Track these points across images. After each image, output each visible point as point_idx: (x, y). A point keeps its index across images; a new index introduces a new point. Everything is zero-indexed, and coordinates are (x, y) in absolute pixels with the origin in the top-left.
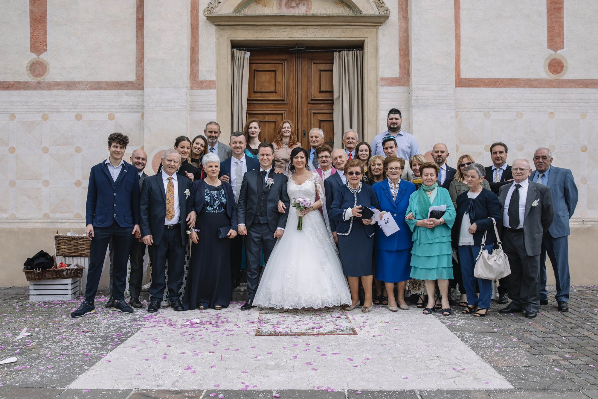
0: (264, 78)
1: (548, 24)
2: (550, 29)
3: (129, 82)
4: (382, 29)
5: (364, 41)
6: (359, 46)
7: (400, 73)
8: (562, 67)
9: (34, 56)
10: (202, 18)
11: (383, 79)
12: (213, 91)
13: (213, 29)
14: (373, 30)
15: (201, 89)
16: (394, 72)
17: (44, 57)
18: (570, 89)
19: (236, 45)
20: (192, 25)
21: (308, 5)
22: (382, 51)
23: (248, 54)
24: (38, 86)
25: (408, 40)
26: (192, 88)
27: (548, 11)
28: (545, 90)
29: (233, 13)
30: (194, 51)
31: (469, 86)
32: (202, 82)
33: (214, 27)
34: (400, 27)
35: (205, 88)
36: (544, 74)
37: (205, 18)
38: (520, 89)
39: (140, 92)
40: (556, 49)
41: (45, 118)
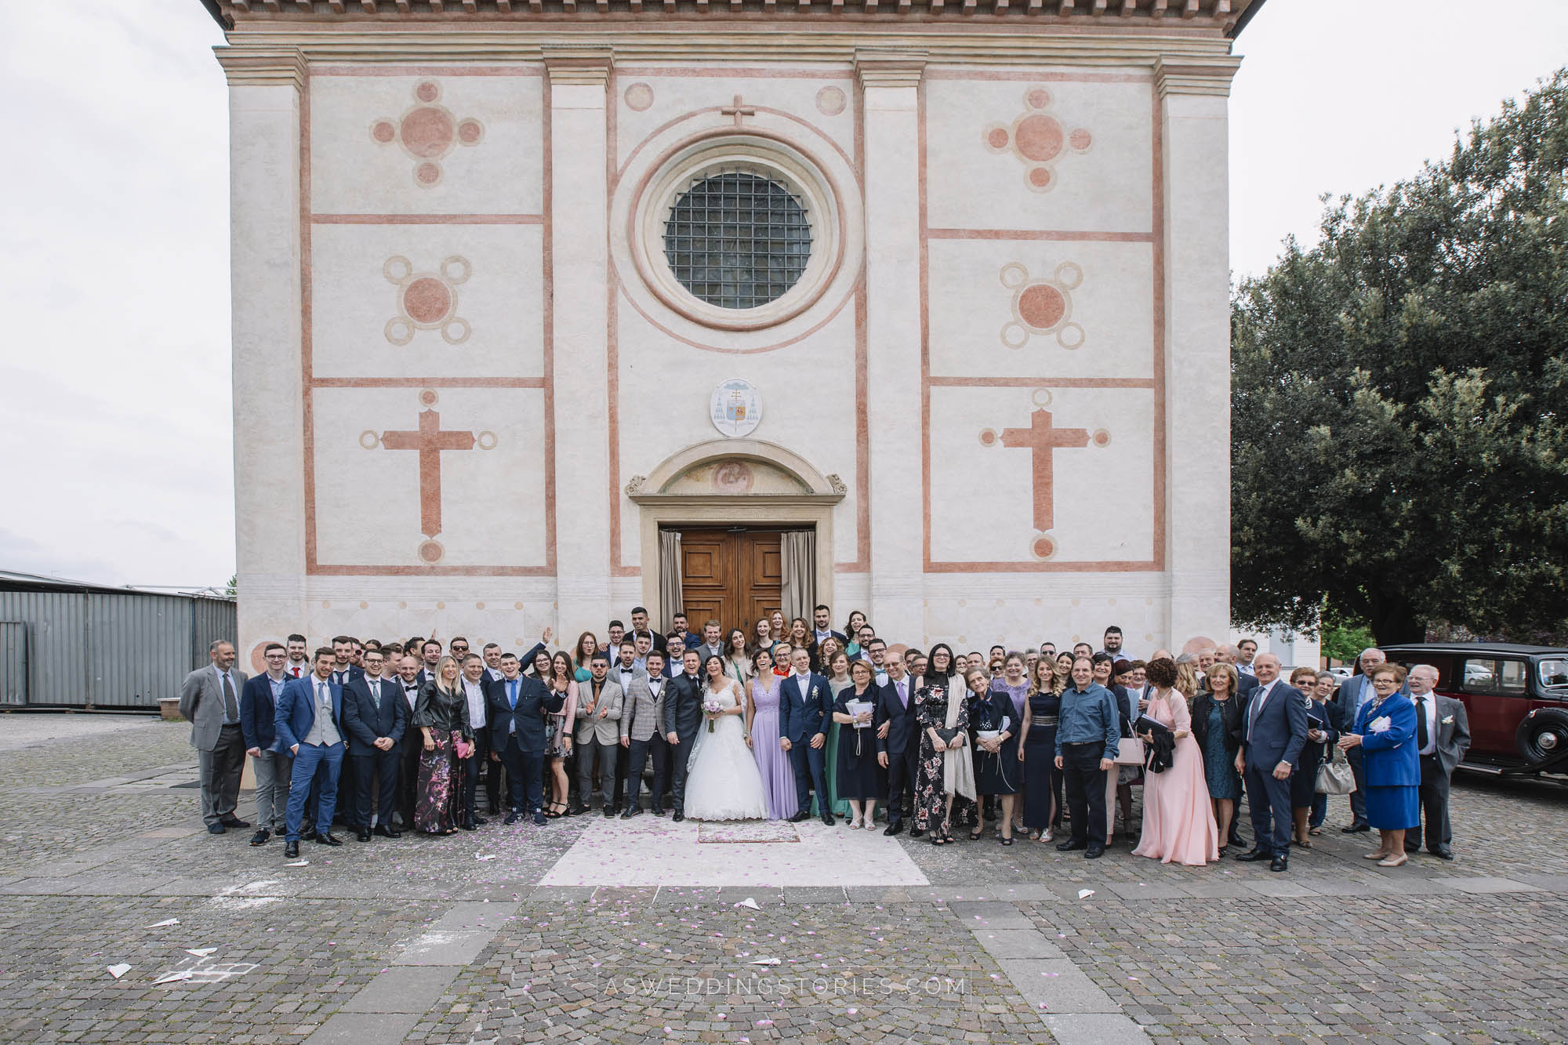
0: (697, 561)
1: (1035, 500)
2: (1037, 507)
3: (538, 568)
4: (836, 509)
5: (816, 522)
6: (811, 527)
7: (859, 558)
8: (1051, 549)
9: (426, 538)
10: (623, 497)
11: (838, 565)
12: (639, 579)
13: (637, 509)
14: (827, 510)
15: (624, 575)
16: (853, 557)
17: (437, 538)
18: (1060, 574)
19: (662, 526)
20: (611, 505)
21: (749, 480)
22: (837, 533)
23: (679, 536)
24: (432, 571)
25: (868, 521)
26: (613, 575)
27: (1034, 487)
28: (1032, 574)
29: (660, 491)
30: (615, 533)
31: (940, 571)
32: (625, 568)
33: (638, 507)
34: (859, 506)
35: (628, 575)
36: (1030, 557)
37: (627, 497)
38: (1001, 574)
39: (552, 578)
40: (1043, 529)
41: (441, 606)
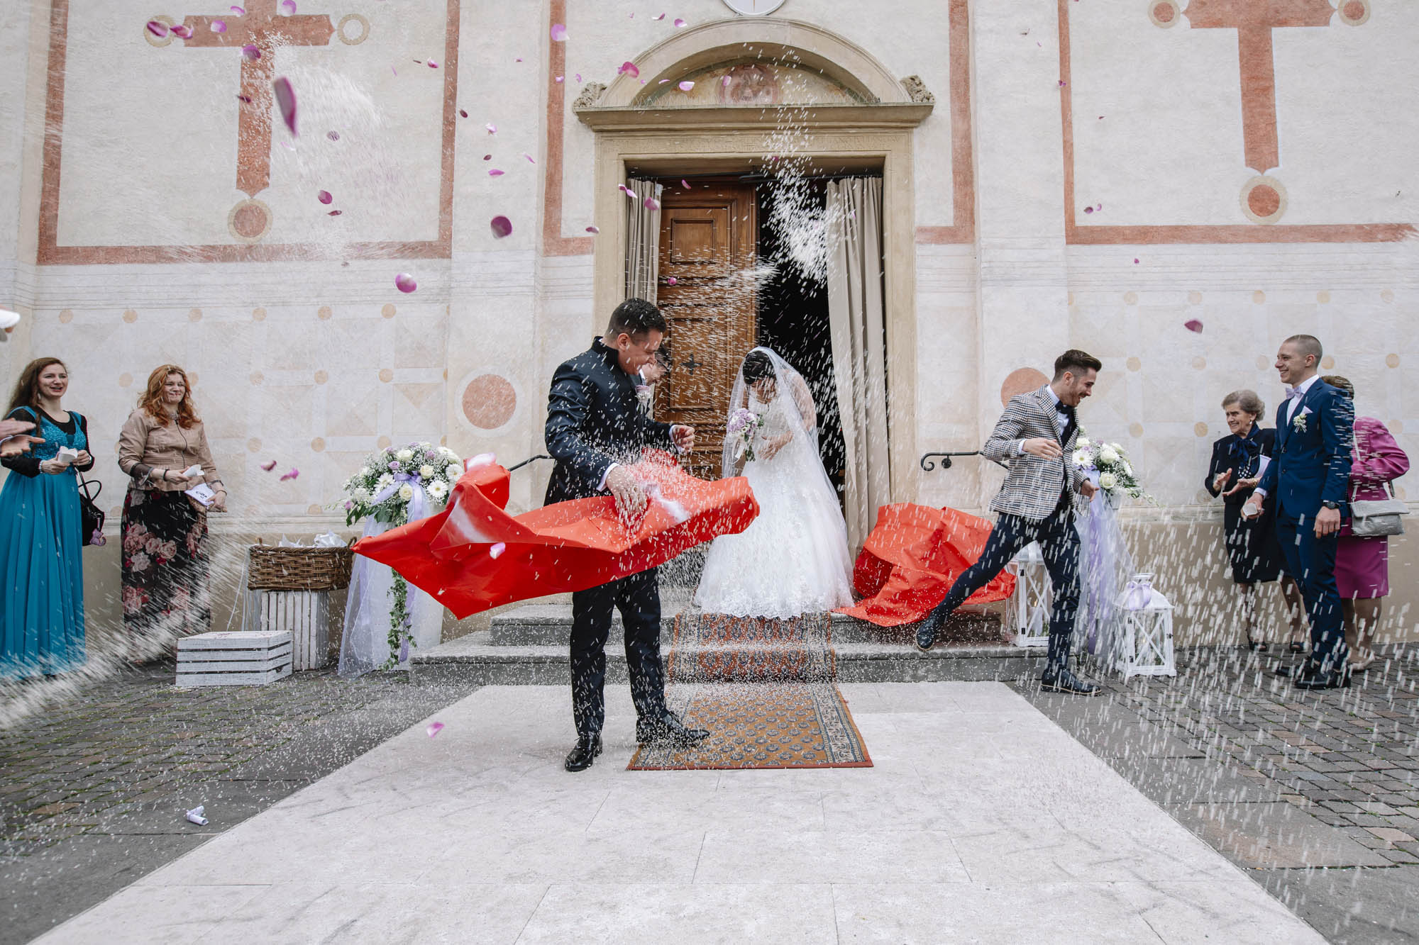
0: (689, 234)
1: (1245, 118)
2: (1250, 129)
3: (423, 244)
4: (918, 134)
5: (884, 158)
6: (873, 169)
7: (956, 218)
8: (1276, 203)
9: (244, 196)
10: (570, 119)
11: (922, 230)
12: (589, 259)
13: (590, 138)
14: (903, 136)
15: (565, 254)
16: (945, 216)
17: (262, 197)
18: (1294, 245)
19: (635, 171)
20: (549, 133)
21: (775, 94)
22: (920, 177)
23: (659, 189)
24: (249, 253)
25: (970, 155)
26: (547, 253)
27: (1244, 95)
28: (1245, 247)
29: (630, 106)
30: (553, 182)
31: (1093, 242)
32: (567, 241)
33: (593, 134)
34: (955, 130)
35: (572, 253)
36: (1240, 216)
37: (576, 118)
38: (1194, 246)
39: (446, 261)
40: (1262, 167)
41: (259, 314)
